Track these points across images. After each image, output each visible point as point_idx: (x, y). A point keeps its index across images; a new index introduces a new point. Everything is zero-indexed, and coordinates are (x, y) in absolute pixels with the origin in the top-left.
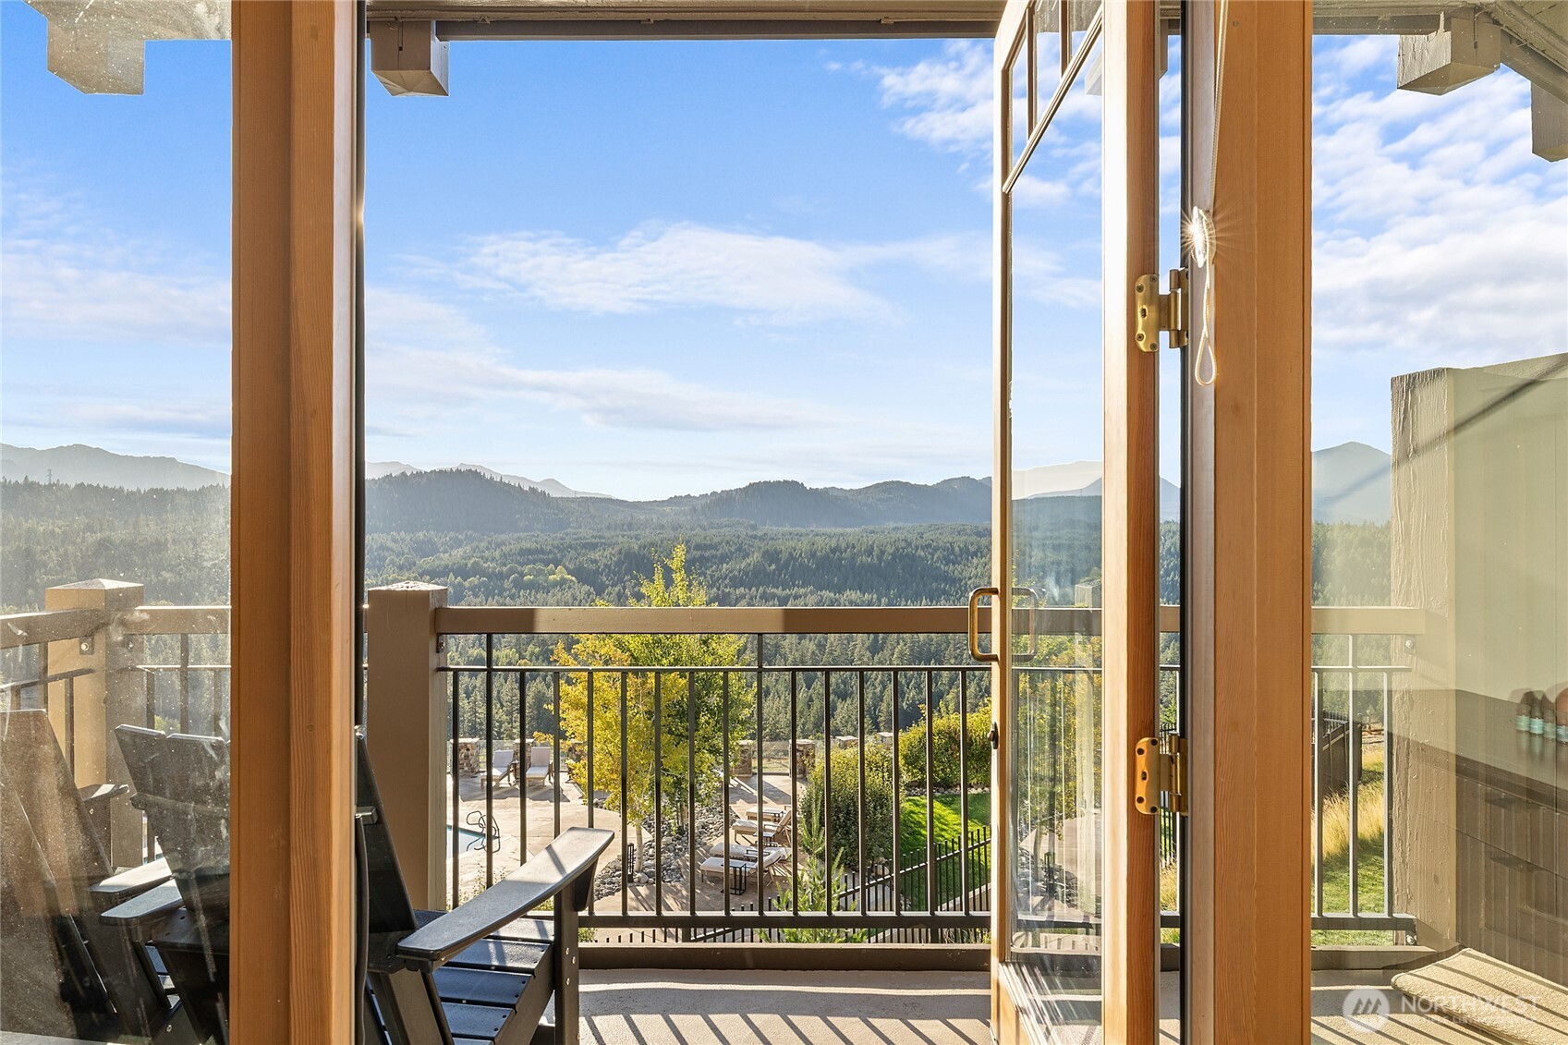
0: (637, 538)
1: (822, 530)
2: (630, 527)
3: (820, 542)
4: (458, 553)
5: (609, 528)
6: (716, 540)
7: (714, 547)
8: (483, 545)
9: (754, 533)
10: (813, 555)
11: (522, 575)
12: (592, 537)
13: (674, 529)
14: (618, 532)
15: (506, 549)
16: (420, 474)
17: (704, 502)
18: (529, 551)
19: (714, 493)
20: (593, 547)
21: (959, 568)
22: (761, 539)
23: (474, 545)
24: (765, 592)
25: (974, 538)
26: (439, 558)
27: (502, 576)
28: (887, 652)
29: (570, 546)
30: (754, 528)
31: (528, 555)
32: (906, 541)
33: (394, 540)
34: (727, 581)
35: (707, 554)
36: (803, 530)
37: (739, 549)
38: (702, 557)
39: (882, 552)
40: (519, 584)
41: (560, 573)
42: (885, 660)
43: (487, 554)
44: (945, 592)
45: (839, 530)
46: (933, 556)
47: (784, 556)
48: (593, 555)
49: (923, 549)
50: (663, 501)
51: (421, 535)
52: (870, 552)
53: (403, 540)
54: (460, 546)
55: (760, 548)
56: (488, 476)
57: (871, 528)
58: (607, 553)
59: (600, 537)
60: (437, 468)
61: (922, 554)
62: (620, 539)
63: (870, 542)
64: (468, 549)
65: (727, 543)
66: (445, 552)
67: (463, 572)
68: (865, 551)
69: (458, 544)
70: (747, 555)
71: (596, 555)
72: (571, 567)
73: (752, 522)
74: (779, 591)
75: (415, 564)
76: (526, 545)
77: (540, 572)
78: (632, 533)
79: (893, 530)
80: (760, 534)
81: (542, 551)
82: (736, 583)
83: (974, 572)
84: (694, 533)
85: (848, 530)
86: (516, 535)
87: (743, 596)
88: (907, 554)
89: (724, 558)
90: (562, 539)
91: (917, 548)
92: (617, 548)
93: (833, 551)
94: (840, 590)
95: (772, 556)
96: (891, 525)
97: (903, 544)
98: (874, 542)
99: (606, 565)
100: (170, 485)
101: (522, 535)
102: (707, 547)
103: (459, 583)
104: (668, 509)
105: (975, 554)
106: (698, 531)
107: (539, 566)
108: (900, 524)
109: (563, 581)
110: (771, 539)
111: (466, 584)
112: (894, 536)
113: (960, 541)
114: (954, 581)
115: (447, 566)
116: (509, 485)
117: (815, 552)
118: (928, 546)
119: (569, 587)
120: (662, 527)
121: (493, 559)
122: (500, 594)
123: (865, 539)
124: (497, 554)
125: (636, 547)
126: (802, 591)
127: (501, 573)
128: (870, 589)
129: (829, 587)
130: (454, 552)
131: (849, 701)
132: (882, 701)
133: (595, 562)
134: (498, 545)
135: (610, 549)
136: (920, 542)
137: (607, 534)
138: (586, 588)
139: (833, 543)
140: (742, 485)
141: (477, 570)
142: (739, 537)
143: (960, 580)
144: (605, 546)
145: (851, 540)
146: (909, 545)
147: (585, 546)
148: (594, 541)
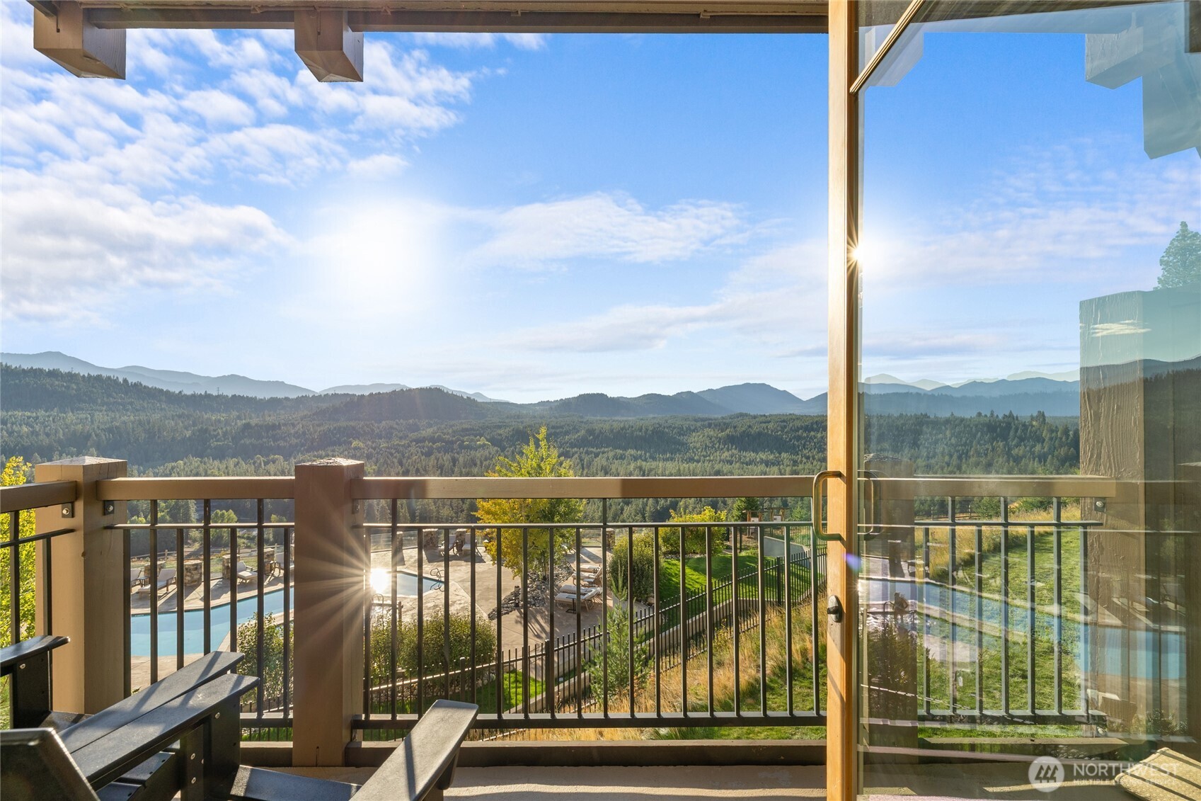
0: (522, 422)
1: (616, 418)
2: (518, 417)
3: (615, 425)
4: (430, 431)
5: (507, 417)
6: (562, 424)
7: (562, 427)
8: (443, 426)
9: (582, 420)
10: (612, 431)
11: (463, 442)
12: (499, 422)
13: (541, 418)
14: (512, 420)
15: (455, 428)
16: (410, 390)
17: (556, 404)
18: (467, 430)
19: (562, 399)
20: (500, 427)
21: (686, 438)
22: (586, 423)
23: (438, 426)
24: (587, 450)
25: (693, 423)
26: (420, 433)
27: (452, 443)
29: (488, 427)
30: (582, 417)
31: (466, 431)
32: (659, 424)
33: (397, 424)
34: (568, 445)
35: (558, 431)
36: (606, 418)
37: (574, 428)
38: (555, 432)
39: (647, 430)
40: (462, 447)
41: (482, 441)
43: (445, 431)
44: (678, 450)
45: (625, 419)
46: (673, 431)
47: (597, 432)
48: (499, 432)
49: (667, 428)
50: (535, 404)
51: (411, 421)
52: (641, 430)
53: (402, 424)
54: (431, 427)
55: (585, 428)
56: (445, 391)
57: (641, 417)
58: (507, 430)
59: (503, 422)
60: (419, 386)
61: (667, 430)
62: (513, 423)
63: (641, 425)
64: (435, 428)
65: (568, 425)
66: (423, 430)
67: (433, 440)
68: (638, 429)
69: (430, 426)
70: (578, 431)
71: (501, 431)
72: (488, 437)
73: (581, 415)
74: (594, 450)
75: (408, 436)
76: (465, 426)
77: (472, 440)
78: (519, 420)
79: (651, 418)
80: (585, 420)
81: (471, 429)
82: (572, 445)
83: (693, 440)
84: (551, 420)
85: (630, 418)
86: (460, 421)
87: (576, 452)
88: (660, 431)
89: (567, 433)
90: (484, 423)
92: (512, 428)
93: (622, 429)
94: (625, 449)
95: (591, 432)
96: (651, 416)
97: (658, 426)
98: (643, 425)
99: (506, 437)
100: (281, 395)
101: (463, 421)
102: (558, 427)
103: (431, 446)
104: (538, 408)
105: (694, 431)
106: (553, 419)
107: (472, 437)
108: (656, 416)
109: (484, 445)
110: (591, 423)
111: (434, 446)
112: (653, 421)
113: (686, 424)
114: (683, 444)
115: (424, 437)
116: (456, 395)
117: (613, 429)
118: (670, 427)
119: (487, 448)
120: (535, 417)
121: (448, 434)
122: (452, 451)
123: (638, 423)
124: (450, 431)
125: (521, 428)
126: (606, 449)
127: (452, 441)
128: (641, 449)
129: (619, 448)
130: (428, 430)
131: (630, 506)
132: (647, 505)
133: (501, 435)
134: (451, 426)
135: (508, 428)
136: (666, 424)
137: (507, 421)
138: (496, 448)
139: (622, 425)
140: (576, 396)
141: (440, 439)
142: (574, 422)
143: (686, 444)
144: (506, 427)
145: (631, 423)
146: (660, 426)
147: (495, 427)
148: (500, 424)
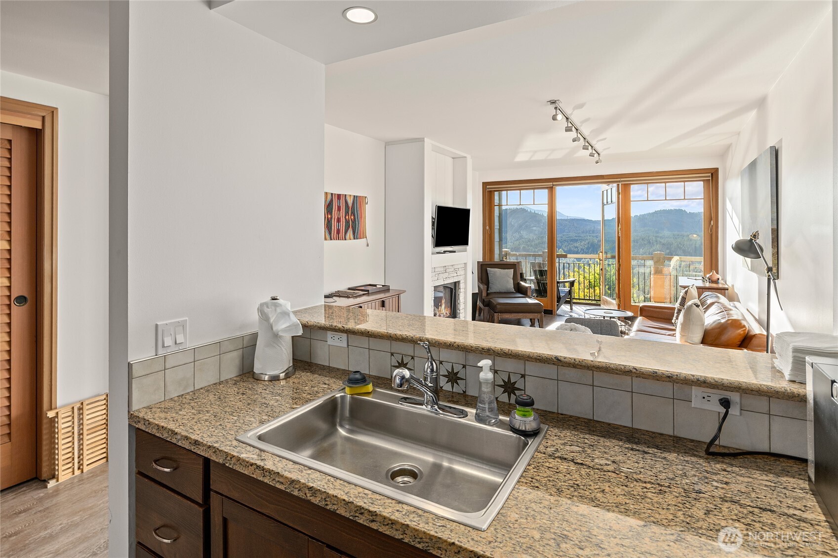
5: (583, 232)
9: (658, 235)
12: (575, 236)
14: (588, 234)
20: (576, 241)
22: (662, 238)
29: (565, 240)
30: (658, 232)
37: (649, 243)
47: (673, 246)
48: (576, 245)
56: (529, 211)
58: (582, 244)
59: (579, 237)
62: (588, 238)
70: (653, 245)
72: (566, 249)
73: (657, 230)
78: (594, 235)
80: (661, 235)
90: (561, 237)
92: (587, 242)
95: (666, 246)
99: (582, 249)
110: (667, 238)
116: (538, 214)
121: (531, 246)
125: (596, 241)
133: (577, 247)
135: (584, 242)
137: (582, 235)
140: (653, 212)
144: (582, 240)
147: (572, 240)
148: (576, 238)
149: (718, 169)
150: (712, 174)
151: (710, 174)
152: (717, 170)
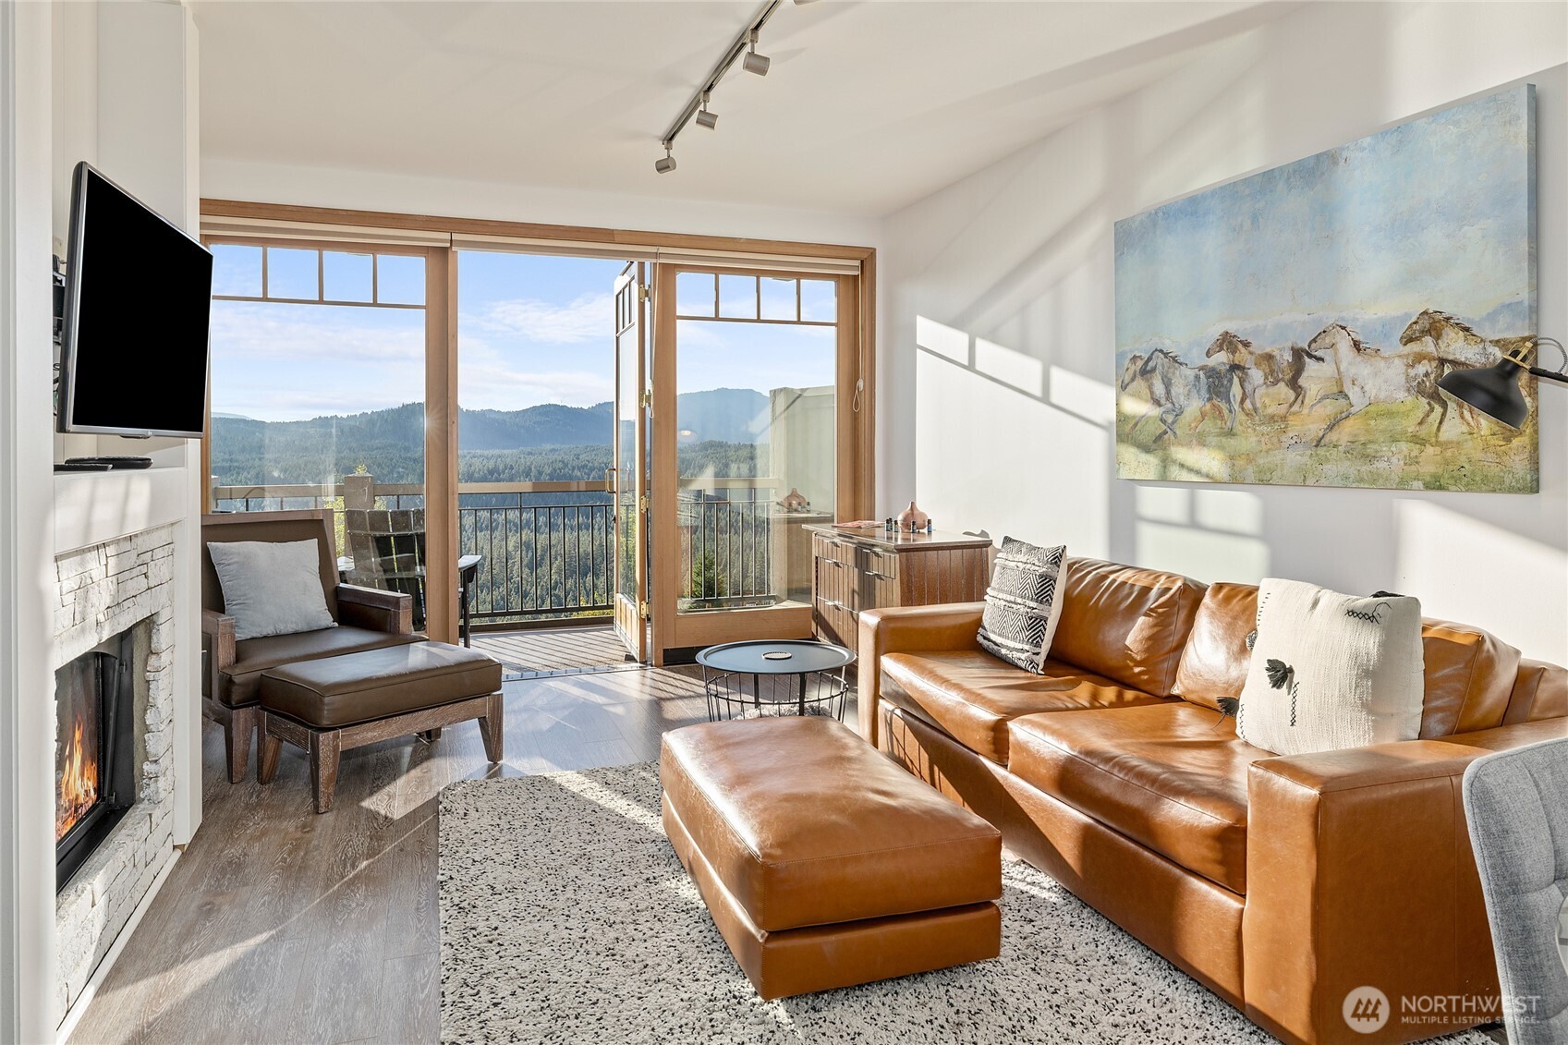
3: (477, 464)
5: (243, 450)
9: (408, 455)
12: (223, 460)
13: (320, 451)
17: (351, 424)
19: (364, 414)
28: (546, 568)
30: (407, 449)
32: (563, 462)
37: (392, 471)
39: (540, 473)
42: (544, 575)
45: (497, 452)
46: (589, 475)
49: (579, 469)
50: (306, 422)
52: (528, 472)
55: (414, 470)
57: (529, 449)
61: (579, 474)
63: (528, 464)
65: (379, 465)
68: (523, 472)
73: (406, 444)
79: (550, 451)
84: (342, 455)
85: (506, 452)
88: (564, 475)
91: (574, 468)
96: (548, 447)
97: (561, 465)
98: (532, 463)
104: (312, 431)
108: (557, 446)
112: (552, 457)
117: (473, 474)
120: (306, 449)
123: (523, 460)
135: (245, 473)
136: (576, 463)
137: (241, 458)
139: (491, 465)
142: (392, 460)
145: (508, 460)
146: (566, 465)
149: (875, 249)
150: (862, 262)
151: (858, 263)
152: (872, 252)
